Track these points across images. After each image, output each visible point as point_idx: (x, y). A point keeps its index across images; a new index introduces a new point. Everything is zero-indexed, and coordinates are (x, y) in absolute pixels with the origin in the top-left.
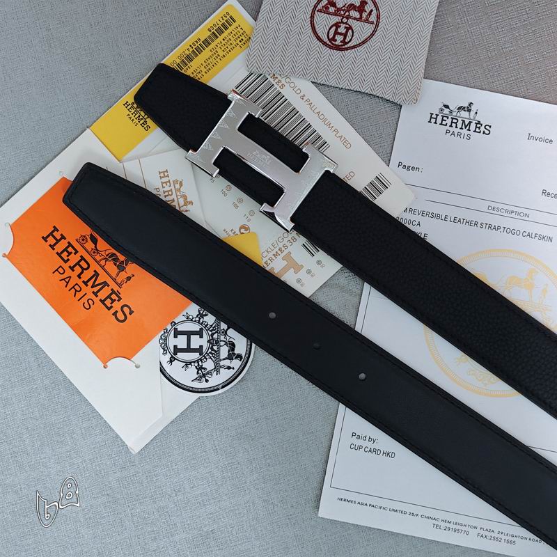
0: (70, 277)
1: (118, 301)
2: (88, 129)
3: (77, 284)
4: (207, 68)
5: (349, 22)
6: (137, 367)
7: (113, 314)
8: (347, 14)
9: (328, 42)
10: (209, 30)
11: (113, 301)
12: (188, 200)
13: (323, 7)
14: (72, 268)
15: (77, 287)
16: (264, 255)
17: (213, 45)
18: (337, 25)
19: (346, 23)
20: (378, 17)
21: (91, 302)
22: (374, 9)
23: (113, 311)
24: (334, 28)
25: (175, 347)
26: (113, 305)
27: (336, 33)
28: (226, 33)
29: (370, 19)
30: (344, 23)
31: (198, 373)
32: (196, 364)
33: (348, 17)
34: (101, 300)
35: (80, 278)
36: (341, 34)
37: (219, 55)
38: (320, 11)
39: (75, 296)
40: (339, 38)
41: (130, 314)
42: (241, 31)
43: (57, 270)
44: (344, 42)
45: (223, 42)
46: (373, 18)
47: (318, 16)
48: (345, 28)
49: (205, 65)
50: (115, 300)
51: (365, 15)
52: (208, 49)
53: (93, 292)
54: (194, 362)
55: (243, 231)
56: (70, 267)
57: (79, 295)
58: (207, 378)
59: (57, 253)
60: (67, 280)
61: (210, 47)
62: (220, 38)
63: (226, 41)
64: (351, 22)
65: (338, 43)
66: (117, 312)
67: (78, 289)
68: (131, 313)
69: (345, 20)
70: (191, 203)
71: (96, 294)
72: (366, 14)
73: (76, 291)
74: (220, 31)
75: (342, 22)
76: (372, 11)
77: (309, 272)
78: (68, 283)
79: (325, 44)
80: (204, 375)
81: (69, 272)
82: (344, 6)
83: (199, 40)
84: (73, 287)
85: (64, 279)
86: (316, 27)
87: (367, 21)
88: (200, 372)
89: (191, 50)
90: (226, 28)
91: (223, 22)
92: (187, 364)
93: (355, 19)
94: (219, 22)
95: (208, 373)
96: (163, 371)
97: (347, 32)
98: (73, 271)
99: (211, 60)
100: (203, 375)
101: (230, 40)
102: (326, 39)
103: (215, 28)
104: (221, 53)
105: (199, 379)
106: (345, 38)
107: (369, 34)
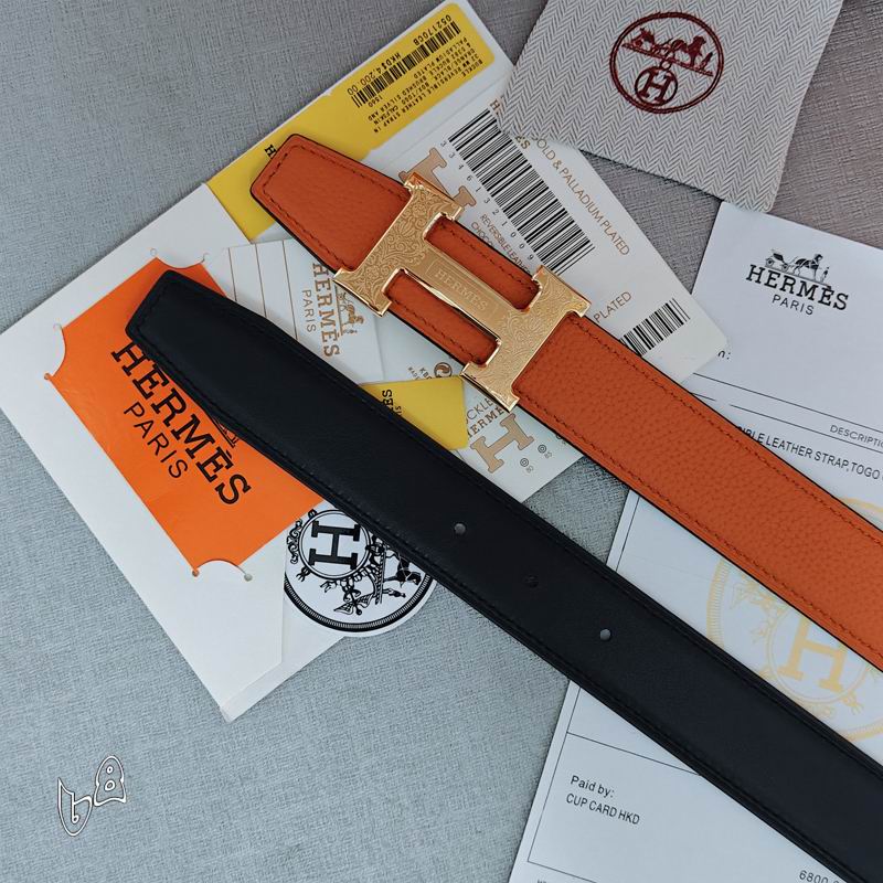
0: (152, 422)
1: (227, 467)
2: (204, 185)
3: (162, 434)
4: (407, 103)
5: (672, 69)
6: (248, 579)
7: (216, 489)
8: (671, 55)
9: (635, 97)
10: (416, 42)
11: (219, 467)
12: (357, 314)
13: (632, 40)
14: (156, 408)
15: (161, 440)
16: (472, 415)
17: (419, 67)
18: (652, 72)
19: (667, 70)
20: (721, 66)
21: (181, 465)
22: (715, 52)
23: (216, 483)
24: (647, 75)
25: (313, 551)
26: (217, 473)
27: (649, 83)
28: (442, 49)
29: (707, 69)
30: (664, 70)
31: (345, 597)
32: (344, 584)
33: (672, 61)
34: (198, 464)
35: (168, 425)
36: (657, 86)
37: (427, 84)
38: (628, 46)
39: (157, 453)
40: (653, 93)
41: (245, 491)
42: (467, 49)
43: (131, 409)
44: (661, 100)
45: (437, 64)
46: (712, 66)
47: (623, 53)
48: (665, 77)
49: (403, 97)
50: (222, 466)
51: (699, 60)
52: (410, 73)
53: (187, 450)
54: (341, 579)
55: (440, 372)
56: (153, 406)
57: (164, 452)
58: (359, 607)
59: (134, 381)
60: (146, 426)
61: (415, 70)
62: (433, 56)
63: (441, 62)
64: (675, 68)
65: (650, 100)
66: (223, 485)
67: (163, 442)
68: (246, 488)
69: (666, 65)
70: (361, 319)
71: (191, 453)
72: (702, 59)
73: (159, 445)
74: (433, 46)
75: (661, 68)
76: (711, 55)
77: (542, 449)
78: (147, 431)
79: (629, 98)
80: (355, 603)
81: (150, 414)
82: (667, 43)
83: (398, 56)
84: (155, 439)
85: (142, 425)
86: (619, 71)
87: (701, 70)
88: (349, 596)
89: (383, 71)
90: (444, 42)
91: (439, 30)
92: (330, 581)
93: (682, 64)
94: (432, 30)
95: (361, 600)
96: (288, 589)
97: (667, 84)
98: (158, 412)
99: (414, 91)
100: (354, 601)
101: (448, 61)
102: (631, 92)
103: (425, 40)
104: (432, 82)
105: (345, 608)
106: (662, 94)
107: (703, 91)
